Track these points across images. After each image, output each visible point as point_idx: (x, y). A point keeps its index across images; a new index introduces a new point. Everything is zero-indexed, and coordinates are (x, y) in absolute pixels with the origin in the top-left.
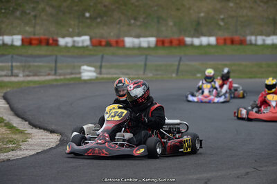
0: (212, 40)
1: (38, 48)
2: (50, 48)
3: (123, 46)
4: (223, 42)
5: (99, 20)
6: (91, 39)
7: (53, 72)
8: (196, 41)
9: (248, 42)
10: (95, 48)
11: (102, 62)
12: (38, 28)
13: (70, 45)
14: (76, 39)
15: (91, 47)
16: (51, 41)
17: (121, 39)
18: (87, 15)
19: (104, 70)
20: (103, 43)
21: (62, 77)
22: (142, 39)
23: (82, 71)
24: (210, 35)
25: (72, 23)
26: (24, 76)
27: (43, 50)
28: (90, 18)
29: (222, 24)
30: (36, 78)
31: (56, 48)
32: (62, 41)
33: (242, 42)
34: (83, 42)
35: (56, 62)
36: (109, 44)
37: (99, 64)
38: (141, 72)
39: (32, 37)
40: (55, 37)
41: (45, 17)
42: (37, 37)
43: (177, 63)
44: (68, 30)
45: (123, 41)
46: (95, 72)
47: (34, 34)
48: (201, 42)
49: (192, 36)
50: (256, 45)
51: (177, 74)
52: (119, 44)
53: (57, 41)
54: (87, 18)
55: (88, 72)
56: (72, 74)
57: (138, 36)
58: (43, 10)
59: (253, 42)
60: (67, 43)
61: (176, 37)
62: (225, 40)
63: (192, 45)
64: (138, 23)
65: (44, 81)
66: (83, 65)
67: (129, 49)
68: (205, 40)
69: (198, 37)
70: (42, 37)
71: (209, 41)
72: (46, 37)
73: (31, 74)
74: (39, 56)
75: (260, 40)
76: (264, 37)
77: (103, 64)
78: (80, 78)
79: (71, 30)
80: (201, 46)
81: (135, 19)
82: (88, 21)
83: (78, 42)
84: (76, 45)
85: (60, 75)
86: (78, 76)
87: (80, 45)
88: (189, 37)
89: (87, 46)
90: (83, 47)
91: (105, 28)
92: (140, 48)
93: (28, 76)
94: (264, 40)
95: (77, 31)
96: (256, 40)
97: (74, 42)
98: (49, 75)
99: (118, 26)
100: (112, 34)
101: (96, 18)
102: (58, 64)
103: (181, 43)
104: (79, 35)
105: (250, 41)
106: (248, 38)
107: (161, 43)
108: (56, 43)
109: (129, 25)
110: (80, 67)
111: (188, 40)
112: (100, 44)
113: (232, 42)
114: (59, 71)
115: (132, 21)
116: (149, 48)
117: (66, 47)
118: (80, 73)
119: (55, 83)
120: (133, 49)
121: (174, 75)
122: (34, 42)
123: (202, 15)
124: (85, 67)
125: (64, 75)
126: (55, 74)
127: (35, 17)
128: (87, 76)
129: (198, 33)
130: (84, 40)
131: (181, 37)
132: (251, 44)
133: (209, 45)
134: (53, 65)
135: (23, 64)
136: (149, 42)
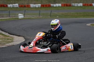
0: (60, 5)
1: (1, 8)
2: (5, 8)
3: (30, 7)
4: (64, 5)
6: (19, 5)
7: (8, 16)
8: (55, 5)
13: (12, 7)
14: (14, 5)
15: (19, 8)
16: (5, 6)
19: (25, 15)
20: (23, 6)
21: (12, 18)
23: (19, 15)
24: (59, 3)
27: (3, 9)
30: (3, 18)
31: (7, 8)
32: (9, 6)
33: (70, 5)
35: (9, 13)
36: (25, 6)
37: (24, 13)
38: (38, 16)
42: (0, 4)
43: (50, 13)
44: (10, 2)
45: (30, 5)
46: (23, 16)
50: (75, 6)
53: (7, 5)
55: (21, 16)
56: (15, 17)
57: (35, 4)
63: (53, 7)
65: (7, 19)
67: (32, 8)
68: (57, 5)
70: (2, 4)
73: (1, 17)
74: (2, 11)
77: (26, 13)
80: (56, 7)
85: (11, 17)
86: (17, 17)
87: (15, 7)
88: (52, 4)
89: (18, 7)
91: (23, 1)
92: (35, 8)
94: (77, 5)
95: (14, 2)
98: (7, 17)
100: (26, 3)
103: (49, 6)
105: (73, 5)
107: (43, 6)
110: (18, 14)
113: (67, 5)
114: (10, 16)
118: (18, 16)
121: (49, 17)
124: (20, 14)
125: (12, 17)
126: (9, 17)
129: (55, 3)
131: (49, 4)
133: (59, 7)
134: (8, 14)
136: (38, 6)
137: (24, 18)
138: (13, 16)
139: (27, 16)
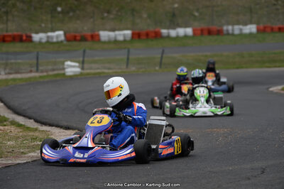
0: (189, 31)
1: (11, 45)
2: (25, 45)
3: (99, 40)
4: (200, 33)
5: (71, 14)
6: (65, 34)
7: (34, 69)
8: (173, 33)
9: (225, 32)
10: (70, 43)
11: (84, 57)
12: (9, 24)
13: (44, 40)
14: (50, 34)
15: (65, 42)
16: (24, 38)
17: (96, 33)
18: (59, 9)
19: (86, 66)
20: (78, 38)
21: (45, 74)
22: (117, 33)
23: (65, 67)
24: (186, 26)
25: (44, 18)
26: (6, 74)
27: (18, 47)
28: (62, 12)
29: (196, 14)
30: (19, 76)
31: (30, 44)
32: (36, 37)
33: (219, 32)
34: (57, 37)
35: (38, 59)
36: (84, 39)
37: (81, 59)
38: (125, 67)
39: (5, 33)
40: (28, 34)
41: (16, 13)
42: (10, 33)
43: (160, 56)
44: (40, 26)
45: (98, 35)
46: (79, 67)
47: (7, 31)
48: (178, 33)
49: (168, 28)
50: (233, 35)
51: (160, 67)
52: (95, 38)
53: (31, 37)
54: (59, 13)
55: (72, 68)
56: (53, 70)
57: (113, 30)
58: (14, 5)
59: (230, 32)
60: (41, 39)
61: (151, 29)
62: (202, 31)
63: (168, 37)
64: (112, 16)
65: (30, 78)
66: (67, 61)
67: (105, 42)
68: (181, 31)
69: (174, 28)
70: (16, 33)
71: (185, 32)
72: (19, 33)
73: (12, 72)
74: (16, 53)
75: (237, 29)
76: (241, 27)
77: (86, 59)
78: (64, 74)
79: (43, 25)
80: (177, 38)
81: (108, 12)
82: (61, 15)
83: (52, 37)
84: (50, 40)
85: (42, 72)
86: (62, 72)
87: (55, 40)
88: (165, 28)
89: (62, 42)
90: (57, 43)
91: (78, 22)
92: (116, 42)
93: (10, 74)
94: (241, 30)
95: (50, 26)
96: (233, 30)
97: (48, 37)
98: (31, 71)
99: (92, 20)
100: (85, 28)
101: (68, 12)
102: (40, 61)
103: (157, 35)
104: (53, 30)
105: (227, 31)
106: (225, 28)
107: (137, 36)
108: (29, 39)
109: (103, 18)
110: (63, 63)
111: (164, 32)
112: (75, 39)
113: (210, 32)
114: (40, 68)
115: (106, 15)
116: (125, 41)
117: (40, 43)
118: (64, 69)
119: (41, 80)
120: (109, 42)
121: (157, 68)
122: (7, 39)
123: (176, 5)
124: (69, 63)
125: (47, 71)
126: (37, 71)
127: (7, 13)
128: (71, 72)
129: (174, 25)
130: (59, 35)
131: (157, 30)
132: (228, 34)
133: (186, 36)
134: (35, 61)
135: (4, 62)
136: (124, 35)
137: (81, 74)
138: (50, 67)
139: (91, 69)
